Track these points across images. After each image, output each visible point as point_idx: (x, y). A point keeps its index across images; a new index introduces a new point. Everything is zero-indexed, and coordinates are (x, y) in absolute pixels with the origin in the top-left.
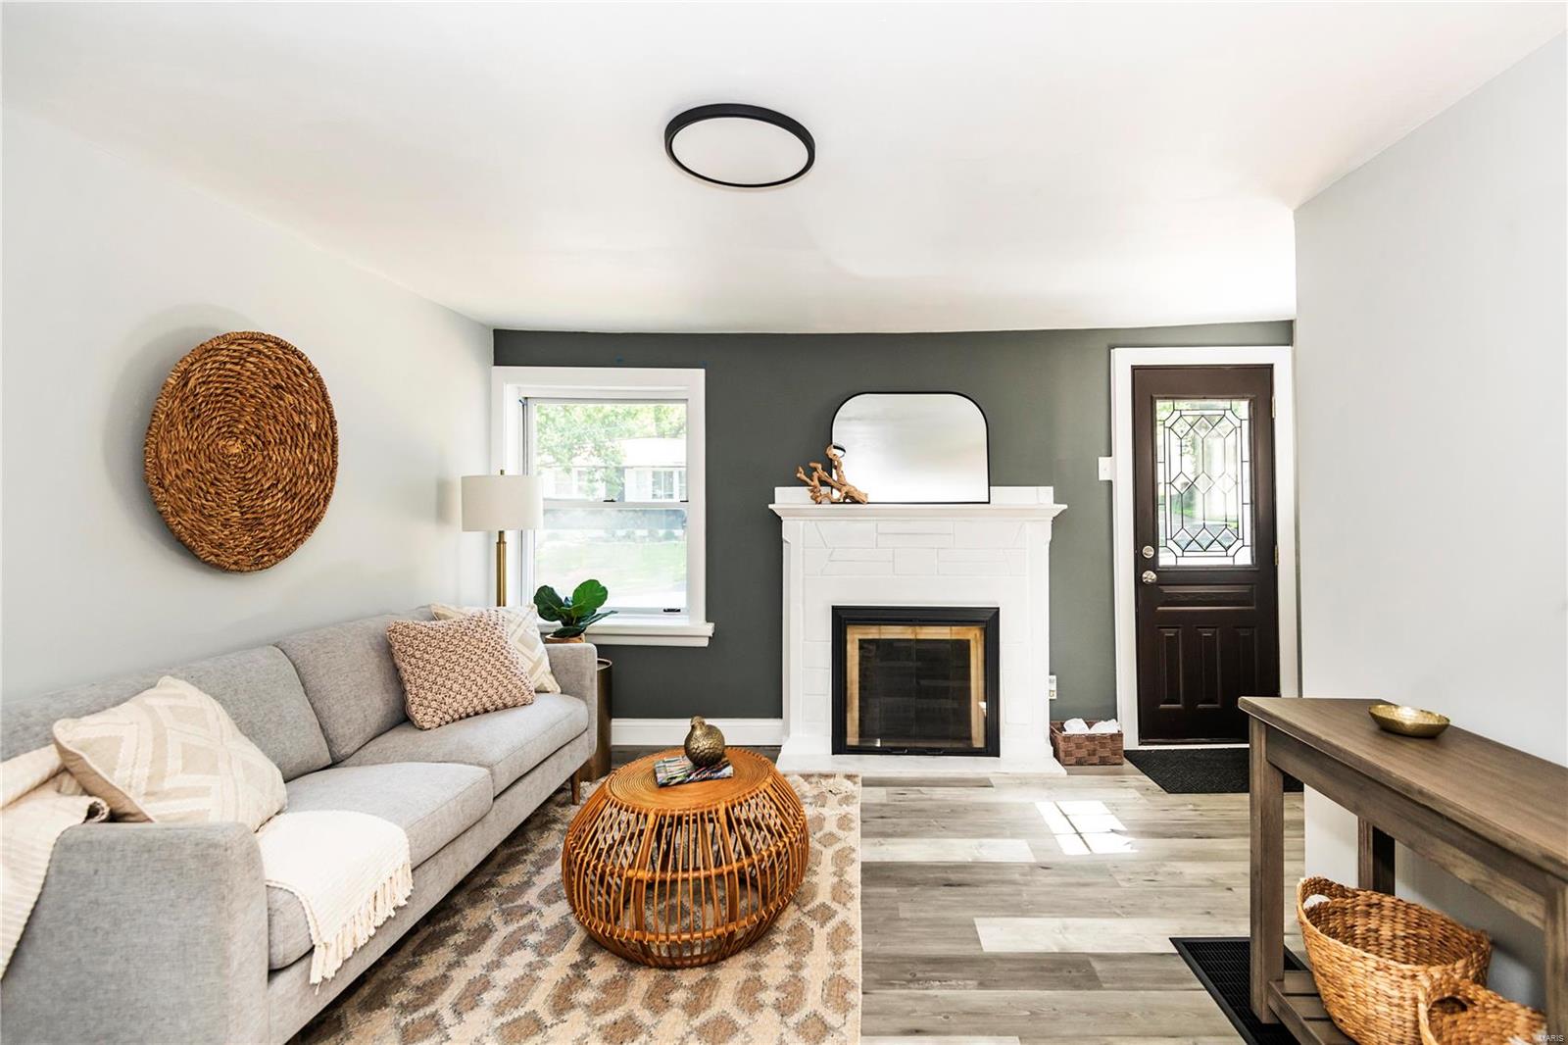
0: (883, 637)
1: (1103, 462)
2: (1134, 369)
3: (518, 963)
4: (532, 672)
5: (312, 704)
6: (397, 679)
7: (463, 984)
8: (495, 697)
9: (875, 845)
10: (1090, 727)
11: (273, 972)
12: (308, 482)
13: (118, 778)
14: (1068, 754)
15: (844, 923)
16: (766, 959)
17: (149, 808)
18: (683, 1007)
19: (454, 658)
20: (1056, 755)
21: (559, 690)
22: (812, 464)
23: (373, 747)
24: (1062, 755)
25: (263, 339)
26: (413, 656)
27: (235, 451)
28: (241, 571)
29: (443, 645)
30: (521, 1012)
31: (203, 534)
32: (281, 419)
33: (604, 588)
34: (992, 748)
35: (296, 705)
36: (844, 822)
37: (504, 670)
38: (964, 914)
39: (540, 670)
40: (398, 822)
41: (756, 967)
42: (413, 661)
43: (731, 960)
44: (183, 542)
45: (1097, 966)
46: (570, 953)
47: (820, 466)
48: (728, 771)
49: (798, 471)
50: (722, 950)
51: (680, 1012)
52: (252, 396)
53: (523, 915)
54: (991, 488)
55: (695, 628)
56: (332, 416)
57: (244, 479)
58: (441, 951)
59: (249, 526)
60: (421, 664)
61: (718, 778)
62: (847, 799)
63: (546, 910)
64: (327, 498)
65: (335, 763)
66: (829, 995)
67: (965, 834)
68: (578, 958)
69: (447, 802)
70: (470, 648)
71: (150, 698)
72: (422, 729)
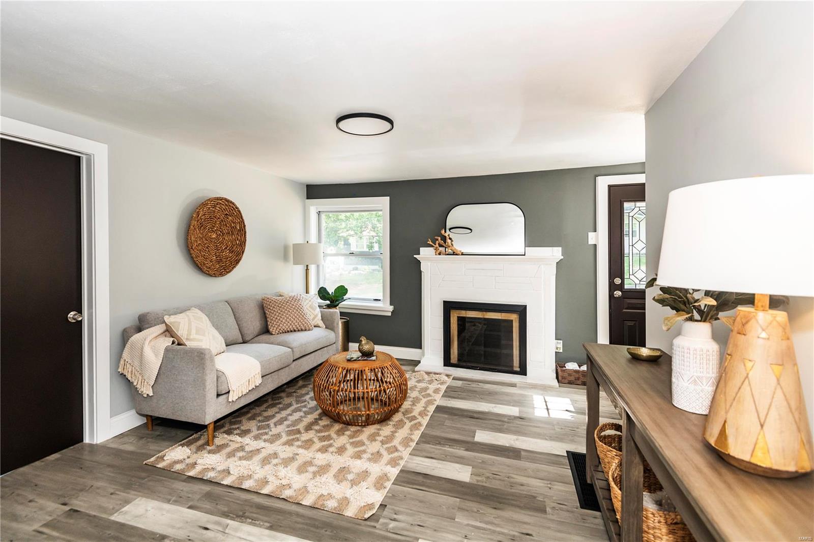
0: (468, 316)
1: (591, 235)
2: (610, 187)
3: (297, 416)
4: (314, 319)
5: (237, 322)
6: (264, 317)
7: (279, 418)
8: (298, 326)
9: (446, 400)
10: (580, 367)
11: (218, 395)
12: (237, 247)
13: (179, 333)
14: (563, 378)
15: (419, 423)
16: (384, 428)
17: (187, 343)
18: (348, 436)
19: (283, 310)
20: (557, 378)
21: (325, 327)
22: (436, 237)
23: (256, 339)
24: (560, 378)
25: (221, 199)
26: (270, 309)
27: (214, 237)
28: (216, 277)
29: (280, 305)
30: (295, 428)
31: (204, 264)
32: (228, 225)
33: (347, 289)
34: (523, 371)
35: (231, 320)
36: (437, 391)
37: (301, 316)
38: (473, 428)
39: (317, 318)
40: (258, 361)
41: (379, 430)
42: (270, 310)
43: (370, 426)
44: (198, 266)
45: (523, 453)
46: (315, 415)
47: (439, 238)
48: (374, 358)
49: (428, 241)
50: (368, 422)
51: (347, 437)
52: (219, 218)
53: (303, 402)
54: (526, 248)
55: (385, 308)
56: (244, 224)
57: (217, 246)
58: (274, 408)
59: (219, 262)
60: (272, 312)
61: (370, 360)
62: (442, 383)
63: (310, 402)
64: (243, 252)
65: (244, 342)
66: (403, 442)
67: (491, 402)
68: (318, 417)
69: (275, 357)
70: (289, 307)
71: (188, 313)
72: (272, 334)
